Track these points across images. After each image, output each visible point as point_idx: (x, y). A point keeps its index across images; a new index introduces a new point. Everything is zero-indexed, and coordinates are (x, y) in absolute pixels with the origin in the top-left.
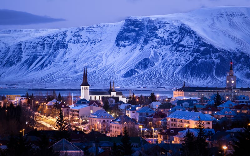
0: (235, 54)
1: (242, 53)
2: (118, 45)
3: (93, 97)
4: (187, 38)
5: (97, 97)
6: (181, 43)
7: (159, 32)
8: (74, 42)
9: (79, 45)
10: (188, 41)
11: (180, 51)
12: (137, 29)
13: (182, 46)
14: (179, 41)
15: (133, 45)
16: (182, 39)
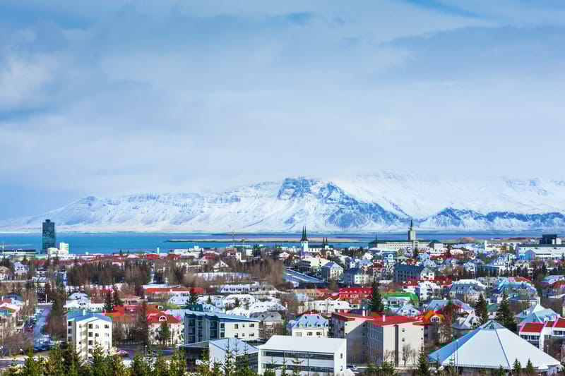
0: (371, 206)
1: (377, 205)
2: (279, 199)
3: (311, 249)
4: (334, 192)
5: (317, 249)
6: (330, 197)
7: (312, 188)
8: (246, 197)
9: (249, 199)
10: (335, 195)
11: (329, 204)
12: (295, 186)
13: (330, 199)
14: (328, 196)
15: (292, 199)
16: (330, 193)
